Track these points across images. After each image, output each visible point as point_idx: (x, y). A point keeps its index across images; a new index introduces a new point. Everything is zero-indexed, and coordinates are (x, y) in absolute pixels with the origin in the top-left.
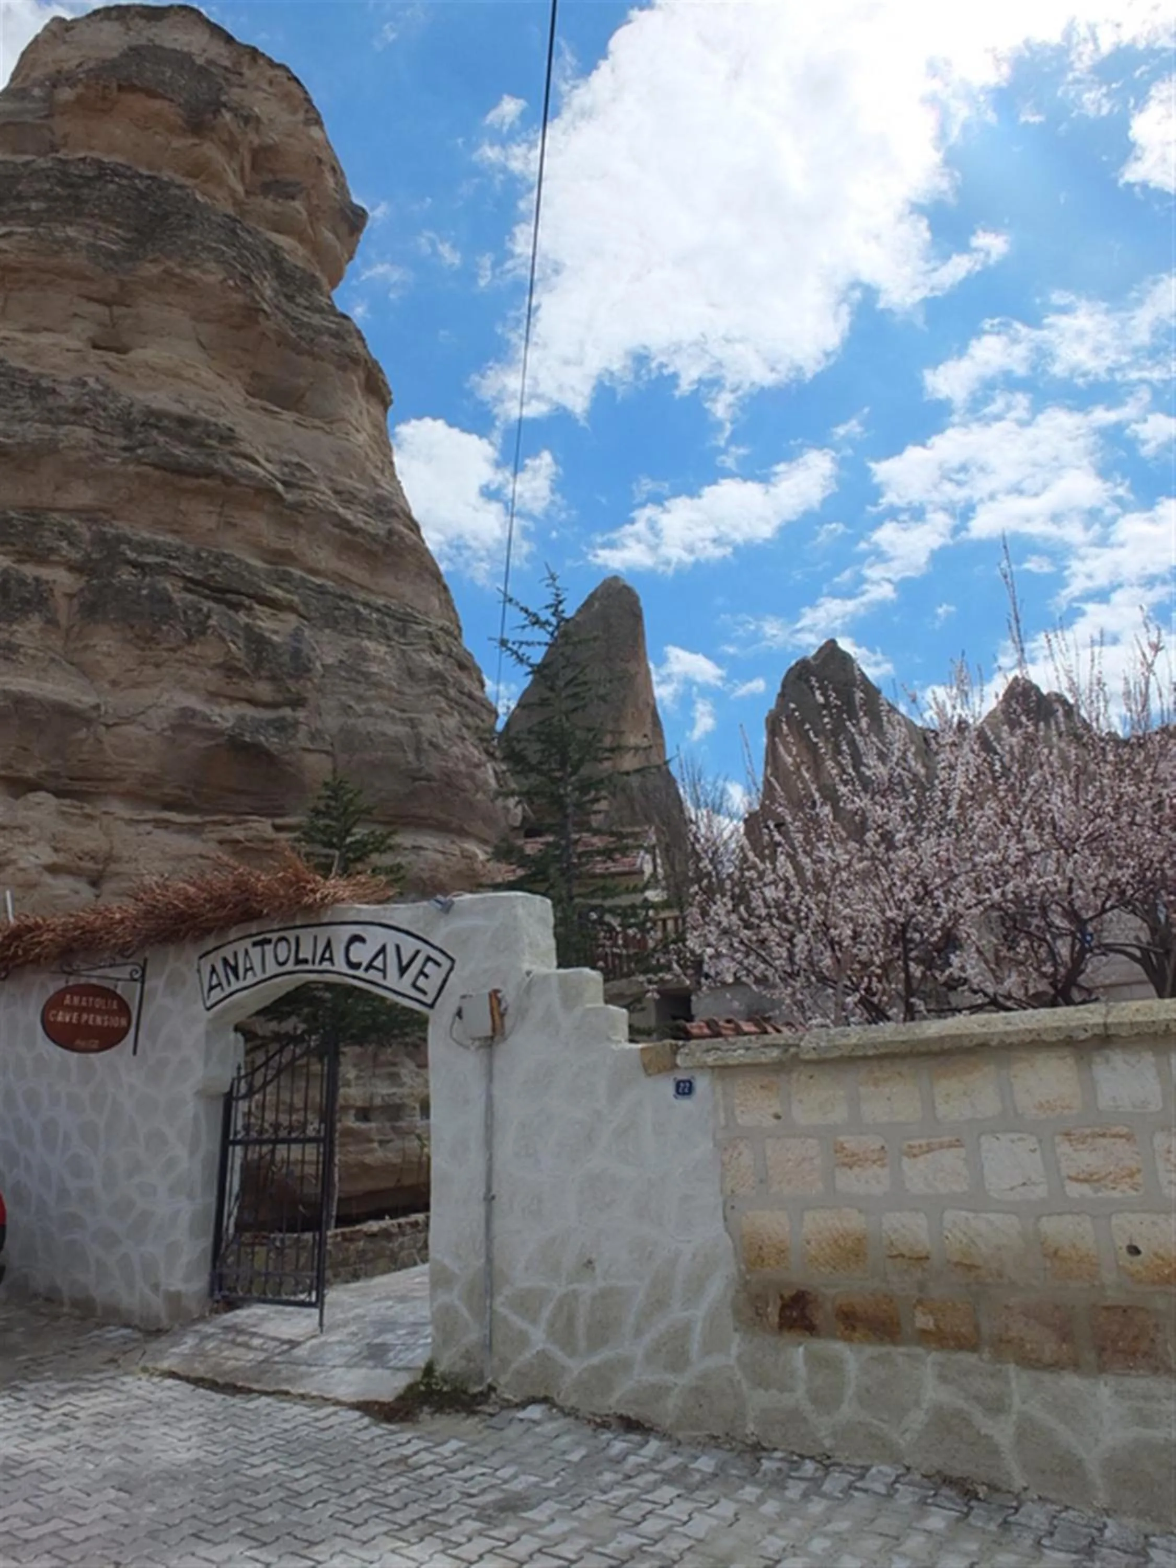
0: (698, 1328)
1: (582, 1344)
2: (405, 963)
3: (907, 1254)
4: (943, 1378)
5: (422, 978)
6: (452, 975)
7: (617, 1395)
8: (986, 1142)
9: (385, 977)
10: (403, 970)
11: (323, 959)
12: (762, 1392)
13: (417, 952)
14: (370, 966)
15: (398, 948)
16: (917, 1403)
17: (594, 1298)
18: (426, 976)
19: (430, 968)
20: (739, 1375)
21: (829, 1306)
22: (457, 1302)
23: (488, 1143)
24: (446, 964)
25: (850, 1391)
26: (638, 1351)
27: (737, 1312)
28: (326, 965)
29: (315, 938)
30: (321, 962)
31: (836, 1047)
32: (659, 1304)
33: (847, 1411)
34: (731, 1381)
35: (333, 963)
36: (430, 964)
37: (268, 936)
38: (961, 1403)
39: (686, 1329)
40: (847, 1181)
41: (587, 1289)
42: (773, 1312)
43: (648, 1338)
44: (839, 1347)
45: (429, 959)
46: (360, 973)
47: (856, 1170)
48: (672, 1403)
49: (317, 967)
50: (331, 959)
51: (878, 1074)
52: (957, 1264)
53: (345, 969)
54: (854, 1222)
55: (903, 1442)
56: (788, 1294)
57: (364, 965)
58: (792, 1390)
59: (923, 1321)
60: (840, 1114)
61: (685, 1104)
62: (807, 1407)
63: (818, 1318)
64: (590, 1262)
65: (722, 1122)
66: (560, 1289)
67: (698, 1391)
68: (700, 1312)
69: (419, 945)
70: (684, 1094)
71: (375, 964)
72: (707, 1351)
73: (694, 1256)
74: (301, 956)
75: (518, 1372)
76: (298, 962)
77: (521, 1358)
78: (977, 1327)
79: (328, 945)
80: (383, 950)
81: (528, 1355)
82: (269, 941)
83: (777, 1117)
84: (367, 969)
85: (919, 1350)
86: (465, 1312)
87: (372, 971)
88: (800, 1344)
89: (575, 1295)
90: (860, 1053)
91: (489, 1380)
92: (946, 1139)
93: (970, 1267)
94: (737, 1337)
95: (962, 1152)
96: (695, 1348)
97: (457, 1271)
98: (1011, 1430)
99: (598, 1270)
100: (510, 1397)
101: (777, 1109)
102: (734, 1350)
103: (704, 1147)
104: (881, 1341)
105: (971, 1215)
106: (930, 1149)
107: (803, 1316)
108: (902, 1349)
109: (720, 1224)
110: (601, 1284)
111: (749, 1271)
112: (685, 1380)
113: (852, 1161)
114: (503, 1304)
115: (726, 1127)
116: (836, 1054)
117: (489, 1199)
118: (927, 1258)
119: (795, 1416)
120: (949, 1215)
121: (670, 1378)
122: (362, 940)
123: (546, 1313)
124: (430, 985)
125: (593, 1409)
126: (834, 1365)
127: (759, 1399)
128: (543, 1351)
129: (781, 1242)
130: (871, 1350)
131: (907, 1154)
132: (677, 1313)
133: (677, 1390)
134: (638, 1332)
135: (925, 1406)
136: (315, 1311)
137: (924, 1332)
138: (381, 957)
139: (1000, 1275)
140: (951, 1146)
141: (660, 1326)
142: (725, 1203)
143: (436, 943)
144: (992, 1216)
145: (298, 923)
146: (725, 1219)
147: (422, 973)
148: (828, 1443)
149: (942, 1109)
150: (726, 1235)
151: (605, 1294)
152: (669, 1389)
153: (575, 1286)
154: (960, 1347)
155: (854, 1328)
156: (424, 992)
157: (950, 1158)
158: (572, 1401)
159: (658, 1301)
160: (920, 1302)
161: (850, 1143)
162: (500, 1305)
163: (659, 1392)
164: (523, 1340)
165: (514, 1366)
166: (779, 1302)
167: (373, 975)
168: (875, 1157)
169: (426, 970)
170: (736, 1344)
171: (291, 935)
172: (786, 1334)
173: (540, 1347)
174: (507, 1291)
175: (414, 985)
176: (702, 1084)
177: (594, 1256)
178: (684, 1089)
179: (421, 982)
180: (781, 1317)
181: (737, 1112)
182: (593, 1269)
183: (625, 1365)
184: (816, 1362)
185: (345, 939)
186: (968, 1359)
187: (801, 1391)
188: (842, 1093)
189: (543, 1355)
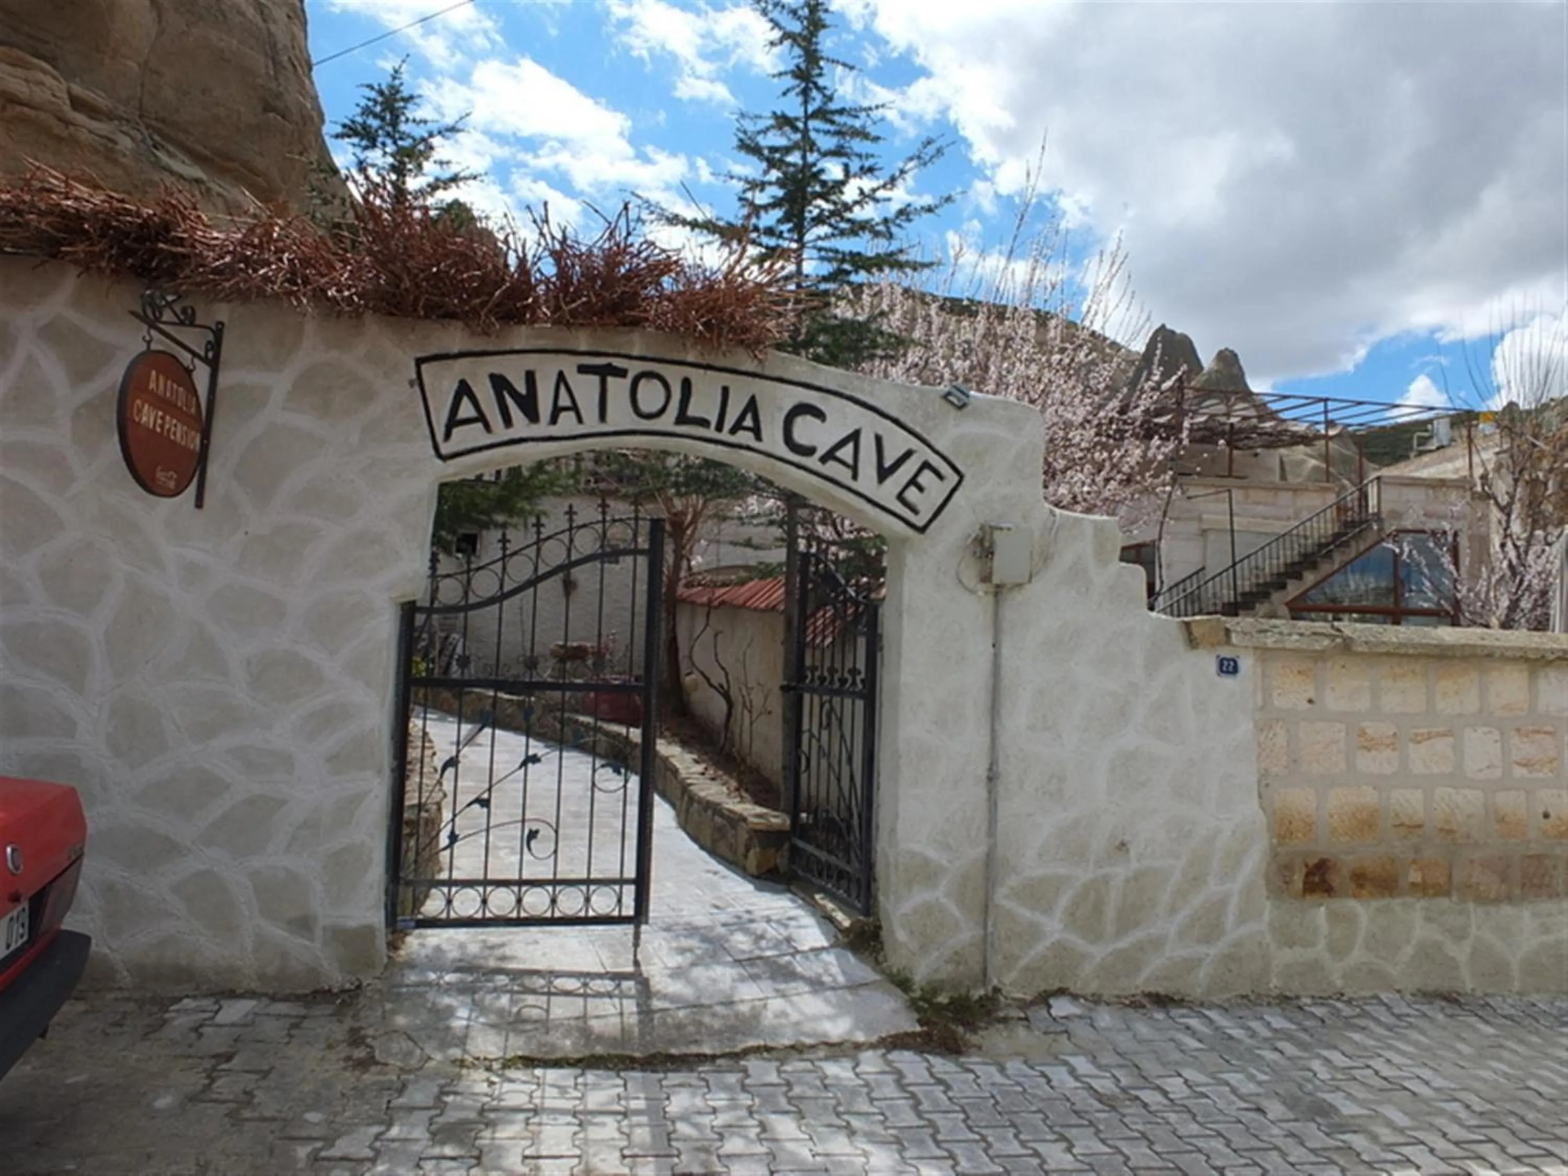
0: (1234, 902)
1: (1110, 929)
2: (887, 463)
3: (1407, 822)
4: (1428, 919)
5: (913, 490)
6: (957, 494)
7: (1145, 973)
8: (1468, 732)
9: (855, 477)
10: (884, 474)
11: (737, 427)
12: (1287, 950)
13: (908, 454)
14: (829, 456)
15: (879, 440)
16: (1408, 941)
17: (1127, 881)
18: (921, 489)
19: (926, 478)
20: (1268, 938)
21: (1345, 872)
22: (944, 900)
23: (994, 710)
24: (953, 479)
25: (1360, 941)
26: (1172, 930)
27: (1268, 882)
28: (745, 437)
29: (725, 391)
30: (733, 431)
31: (1384, 643)
32: (1196, 880)
33: (1357, 955)
34: (1260, 944)
35: (758, 437)
36: (927, 473)
37: (618, 362)
38: (1439, 937)
39: (1223, 902)
40: (1367, 763)
41: (1120, 872)
42: (1298, 879)
43: (1182, 916)
44: (1352, 903)
45: (926, 465)
46: (812, 462)
47: (1374, 753)
48: (1202, 975)
49: (725, 436)
50: (757, 431)
51: (1397, 670)
52: (1441, 830)
53: (783, 450)
54: (1369, 797)
55: (1394, 971)
56: (1312, 862)
57: (820, 452)
58: (1313, 944)
59: (1415, 876)
60: (1363, 703)
61: (1228, 682)
62: (1327, 956)
63: (1335, 880)
64: (1123, 844)
65: (1260, 702)
66: (1084, 875)
67: (1229, 958)
68: (1236, 886)
69: (914, 443)
70: (1228, 672)
71: (839, 454)
72: (1242, 919)
73: (1234, 832)
74: (692, 412)
75: (1027, 969)
76: (682, 418)
77: (1032, 953)
78: (1450, 877)
79: (752, 406)
80: (855, 437)
81: (1040, 948)
82: (622, 373)
83: (1310, 701)
84: (824, 459)
85: (1410, 900)
86: (954, 909)
87: (831, 464)
88: (1321, 905)
89: (1106, 880)
90: (1403, 651)
91: (995, 982)
92: (1442, 729)
93: (1450, 832)
94: (1268, 904)
95: (1451, 739)
96: (1230, 919)
97: (944, 862)
98: (1468, 950)
99: (1132, 853)
100: (1020, 995)
101: (1311, 694)
102: (1266, 917)
103: (1245, 728)
104: (1382, 896)
105: (1451, 790)
106: (1429, 737)
107: (1324, 881)
108: (1398, 901)
109: (1255, 801)
110: (1134, 865)
111: (1280, 844)
112: (1214, 950)
113: (1369, 745)
114: (1007, 897)
115: (1263, 708)
116: (1383, 649)
117: (992, 778)
118: (1420, 826)
119: (1315, 966)
120: (1439, 791)
121: (1202, 950)
122: (819, 414)
123: (1064, 901)
124: (926, 502)
125: (1116, 992)
126: (1351, 920)
127: (1285, 956)
128: (1059, 941)
129: (1309, 816)
130: (1375, 904)
131: (1412, 740)
132: (1213, 888)
133: (1208, 960)
134: (1173, 910)
135: (1414, 942)
136: (630, 929)
137: (1414, 885)
138: (850, 446)
139: (1468, 836)
140: (1445, 735)
141: (1197, 900)
142: (1259, 782)
143: (938, 447)
144: (1467, 792)
145: (690, 358)
146: (1260, 796)
147: (913, 482)
148: (1339, 983)
149: (1440, 705)
150: (1261, 813)
151: (1137, 877)
152: (1200, 960)
153: (1106, 870)
154: (1437, 894)
155: (1361, 886)
156: (915, 511)
157: (1442, 745)
158: (1093, 987)
159: (1195, 879)
160: (1414, 861)
161: (1372, 729)
162: (1002, 898)
163: (1191, 965)
164: (1034, 933)
165: (1022, 963)
166: (1304, 870)
167: (831, 468)
168: (1388, 741)
169: (921, 480)
170: (1268, 910)
171: (675, 375)
172: (1308, 897)
173: (1057, 936)
174: (1013, 881)
175: (900, 497)
176: (1246, 663)
177: (1127, 838)
178: (1229, 667)
179: (912, 494)
180: (1305, 883)
181: (1275, 694)
182: (1127, 851)
183: (1157, 944)
184: (1333, 917)
185: (788, 406)
186: (1444, 902)
187: (1322, 945)
188: (1367, 684)
189: (1060, 948)
